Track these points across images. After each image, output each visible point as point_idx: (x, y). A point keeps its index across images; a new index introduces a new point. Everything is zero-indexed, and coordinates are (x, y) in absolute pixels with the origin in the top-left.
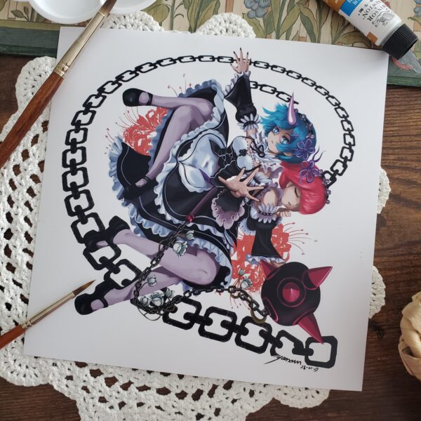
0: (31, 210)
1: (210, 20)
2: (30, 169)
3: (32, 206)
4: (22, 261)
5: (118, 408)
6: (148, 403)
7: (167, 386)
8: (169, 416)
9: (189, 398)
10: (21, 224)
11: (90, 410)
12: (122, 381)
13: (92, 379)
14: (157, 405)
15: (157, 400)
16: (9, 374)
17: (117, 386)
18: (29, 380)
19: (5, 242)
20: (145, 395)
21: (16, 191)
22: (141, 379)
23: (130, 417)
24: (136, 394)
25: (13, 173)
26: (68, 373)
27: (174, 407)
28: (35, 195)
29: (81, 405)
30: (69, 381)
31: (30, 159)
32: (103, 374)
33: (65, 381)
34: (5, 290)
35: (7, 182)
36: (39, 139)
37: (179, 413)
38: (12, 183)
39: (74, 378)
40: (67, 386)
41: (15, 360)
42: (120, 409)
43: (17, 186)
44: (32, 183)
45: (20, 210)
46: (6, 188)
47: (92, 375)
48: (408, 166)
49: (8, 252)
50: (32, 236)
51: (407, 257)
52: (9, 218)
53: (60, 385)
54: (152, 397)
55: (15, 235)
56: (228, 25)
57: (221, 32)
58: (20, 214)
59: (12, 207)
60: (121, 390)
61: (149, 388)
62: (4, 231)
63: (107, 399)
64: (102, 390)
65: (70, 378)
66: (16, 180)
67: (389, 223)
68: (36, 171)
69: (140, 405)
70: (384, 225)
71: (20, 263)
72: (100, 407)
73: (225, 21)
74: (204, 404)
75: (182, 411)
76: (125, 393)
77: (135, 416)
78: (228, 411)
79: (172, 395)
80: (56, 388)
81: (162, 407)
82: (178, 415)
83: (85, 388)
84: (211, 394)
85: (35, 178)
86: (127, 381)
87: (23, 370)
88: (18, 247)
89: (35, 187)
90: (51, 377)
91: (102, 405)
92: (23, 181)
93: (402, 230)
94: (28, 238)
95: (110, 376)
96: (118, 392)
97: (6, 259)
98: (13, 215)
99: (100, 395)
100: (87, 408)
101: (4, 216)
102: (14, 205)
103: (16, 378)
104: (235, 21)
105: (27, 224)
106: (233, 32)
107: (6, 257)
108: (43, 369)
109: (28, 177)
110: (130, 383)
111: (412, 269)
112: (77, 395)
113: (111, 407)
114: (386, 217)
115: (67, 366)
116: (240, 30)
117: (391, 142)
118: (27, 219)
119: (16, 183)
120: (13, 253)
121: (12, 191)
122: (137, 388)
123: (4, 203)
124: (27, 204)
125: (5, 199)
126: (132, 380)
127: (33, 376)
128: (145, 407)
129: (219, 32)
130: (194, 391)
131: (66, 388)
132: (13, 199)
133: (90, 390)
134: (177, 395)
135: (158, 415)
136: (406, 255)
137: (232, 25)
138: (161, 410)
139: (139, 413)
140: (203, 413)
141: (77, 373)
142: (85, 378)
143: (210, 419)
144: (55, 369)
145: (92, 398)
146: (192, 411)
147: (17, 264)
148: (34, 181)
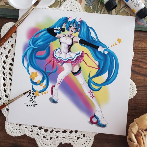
2: (9, 61)
3: (11, 74)
5: (50, 139)
6: (60, 137)
10: (9, 81)
11: (40, 141)
12: (50, 130)
13: (40, 130)
14: (63, 137)
15: (63, 135)
16: (11, 133)
17: (49, 132)
18: (18, 134)
19: (4, 88)
20: (59, 134)
23: (54, 142)
24: (55, 134)
25: (3, 64)
26: (31, 130)
27: (69, 136)
28: (12, 70)
29: (37, 140)
30: (32, 132)
31: (9, 58)
32: (43, 128)
33: (30, 133)
36: (11, 51)
37: (71, 138)
38: (3, 67)
39: (33, 131)
40: (31, 134)
41: (12, 128)
42: (51, 140)
43: (5, 68)
45: (7, 76)
46: (2, 69)
52: (4, 79)
53: (29, 134)
54: (61, 134)
55: (7, 85)
59: (4, 75)
60: (50, 133)
61: (60, 131)
63: (46, 137)
64: (44, 134)
65: (32, 131)
66: (5, 66)
68: (11, 62)
69: (57, 137)
72: (44, 140)
75: (72, 137)
76: (52, 134)
77: (56, 141)
79: (68, 132)
81: (65, 137)
82: (71, 139)
83: (37, 134)
87: (15, 131)
88: (8, 89)
89: (12, 67)
90: (25, 132)
91: (44, 139)
92: (7, 66)
95: (46, 129)
96: (49, 134)
99: (43, 136)
101: (2, 79)
102: (5, 75)
103: (13, 134)
104: (73, 2)
106: (73, 6)
107: (5, 93)
108: (22, 130)
109: (9, 64)
110: (53, 130)
112: (35, 137)
113: (47, 139)
115: (30, 127)
118: (10, 79)
120: (7, 91)
121: (4, 70)
122: (56, 132)
123: (1, 74)
125: (2, 73)
127: (19, 132)
128: (59, 138)
132: (5, 72)
133: (39, 135)
134: (70, 132)
135: (64, 140)
138: (65, 138)
139: (57, 140)
140: (79, 137)
141: (34, 129)
142: (37, 131)
143: (82, 138)
144: (26, 129)
145: (41, 137)
146: (75, 136)
147: (9, 95)
148: (11, 65)
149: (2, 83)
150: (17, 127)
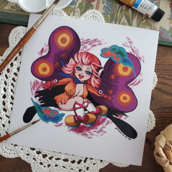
0: (14, 87)
1: (86, 12)
2: (14, 70)
3: (14, 85)
4: (10, 107)
5: (47, 167)
6: (59, 165)
7: (67, 158)
8: (68, 170)
9: (76, 163)
10: (10, 92)
11: (36, 168)
12: (49, 156)
13: (37, 155)
14: (63, 166)
15: (63, 164)
16: (3, 153)
17: (47, 158)
18: (11, 156)
19: (3, 99)
20: (58, 162)
21: (8, 79)
22: (57, 155)
23: (52, 171)
24: (55, 161)
25: (7, 72)
26: (28, 153)
27: (70, 167)
28: (15, 81)
29: (32, 166)
31: (14, 67)
32: (41, 153)
33: (26, 156)
34: (2, 119)
35: (4, 75)
36: (18, 59)
37: (72, 169)
38: (6, 76)
39: (30, 155)
41: (6, 148)
42: (48, 167)
44: (14, 76)
45: (9, 87)
46: (4, 78)
47: (37, 154)
48: (165, 77)
49: (4, 103)
50: (14, 97)
51: (162, 113)
52: (5, 90)
53: (24, 158)
54: (61, 163)
55: (7, 97)
56: (93, 14)
57: (91, 17)
58: (9, 88)
60: (49, 160)
61: (60, 159)
62: (3, 95)
63: (43, 163)
64: (41, 160)
65: (28, 155)
66: (8, 75)
67: (156, 100)
68: (16, 71)
69: (56, 166)
70: (154, 100)
71: (9, 108)
72: (40, 167)
73: (92, 13)
74: (82, 165)
75: (73, 168)
77: (54, 170)
78: (92, 168)
79: (69, 162)
80: (22, 158)
81: (65, 166)
82: (71, 170)
83: (34, 159)
84: (85, 161)
85: (15, 74)
86: (51, 156)
87: (9, 151)
88: (8, 102)
89: (16, 78)
90: (20, 154)
91: (41, 166)
92: (11, 75)
93: (161, 102)
94: (12, 98)
95: (44, 154)
96: (48, 161)
97: (3, 106)
98: (6, 89)
100: (35, 167)
101: (3, 89)
102: (7, 85)
103: (6, 155)
104: (96, 12)
105: (12, 92)
106: (95, 17)
108: (17, 151)
109: (13, 73)
111: (164, 118)
113: (45, 167)
114: (154, 97)
115: (27, 149)
116: (98, 16)
117: (158, 67)
118: (12, 90)
119: (8, 76)
120: (6, 104)
121: (6, 79)
122: (55, 159)
123: (3, 84)
124: (12, 84)
125: (3, 82)
126: (53, 156)
127: (13, 154)
128: (58, 167)
129: (90, 17)
130: (78, 160)
131: (26, 159)
132: (7, 82)
133: (36, 160)
134: (71, 162)
135: (64, 170)
136: (162, 112)
137: (95, 14)
138: (65, 168)
139: (56, 169)
140: (82, 169)
141: (31, 153)
142: (34, 155)
143: (84, 171)
144: (22, 151)
145: (37, 163)
146: (77, 168)
147: (7, 108)
148: (15, 75)
149: (2, 94)
150: (12, 147)
